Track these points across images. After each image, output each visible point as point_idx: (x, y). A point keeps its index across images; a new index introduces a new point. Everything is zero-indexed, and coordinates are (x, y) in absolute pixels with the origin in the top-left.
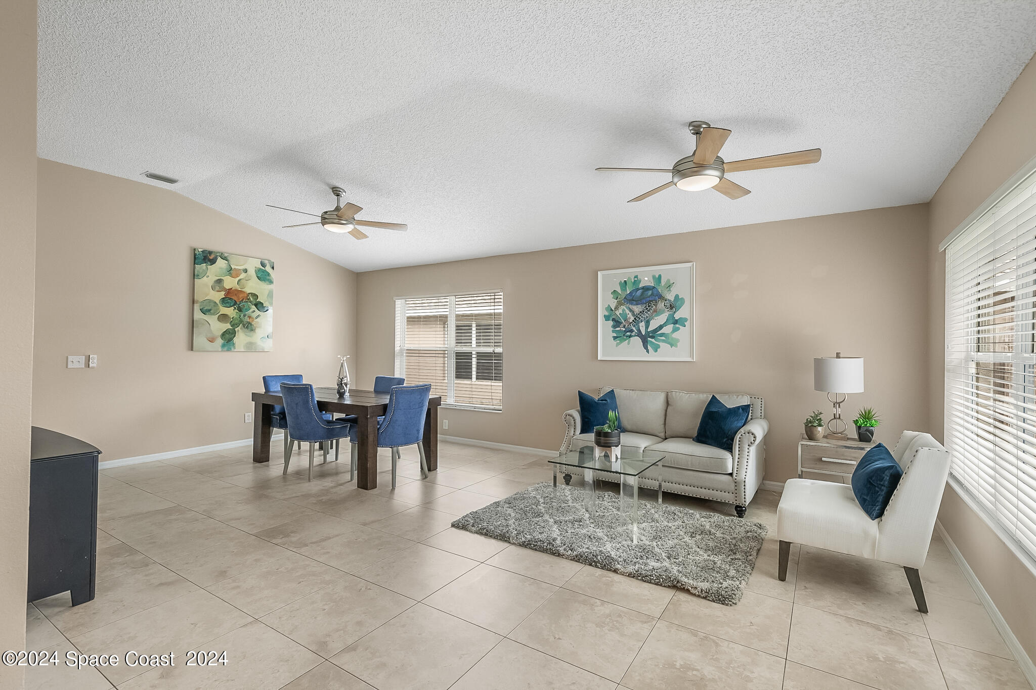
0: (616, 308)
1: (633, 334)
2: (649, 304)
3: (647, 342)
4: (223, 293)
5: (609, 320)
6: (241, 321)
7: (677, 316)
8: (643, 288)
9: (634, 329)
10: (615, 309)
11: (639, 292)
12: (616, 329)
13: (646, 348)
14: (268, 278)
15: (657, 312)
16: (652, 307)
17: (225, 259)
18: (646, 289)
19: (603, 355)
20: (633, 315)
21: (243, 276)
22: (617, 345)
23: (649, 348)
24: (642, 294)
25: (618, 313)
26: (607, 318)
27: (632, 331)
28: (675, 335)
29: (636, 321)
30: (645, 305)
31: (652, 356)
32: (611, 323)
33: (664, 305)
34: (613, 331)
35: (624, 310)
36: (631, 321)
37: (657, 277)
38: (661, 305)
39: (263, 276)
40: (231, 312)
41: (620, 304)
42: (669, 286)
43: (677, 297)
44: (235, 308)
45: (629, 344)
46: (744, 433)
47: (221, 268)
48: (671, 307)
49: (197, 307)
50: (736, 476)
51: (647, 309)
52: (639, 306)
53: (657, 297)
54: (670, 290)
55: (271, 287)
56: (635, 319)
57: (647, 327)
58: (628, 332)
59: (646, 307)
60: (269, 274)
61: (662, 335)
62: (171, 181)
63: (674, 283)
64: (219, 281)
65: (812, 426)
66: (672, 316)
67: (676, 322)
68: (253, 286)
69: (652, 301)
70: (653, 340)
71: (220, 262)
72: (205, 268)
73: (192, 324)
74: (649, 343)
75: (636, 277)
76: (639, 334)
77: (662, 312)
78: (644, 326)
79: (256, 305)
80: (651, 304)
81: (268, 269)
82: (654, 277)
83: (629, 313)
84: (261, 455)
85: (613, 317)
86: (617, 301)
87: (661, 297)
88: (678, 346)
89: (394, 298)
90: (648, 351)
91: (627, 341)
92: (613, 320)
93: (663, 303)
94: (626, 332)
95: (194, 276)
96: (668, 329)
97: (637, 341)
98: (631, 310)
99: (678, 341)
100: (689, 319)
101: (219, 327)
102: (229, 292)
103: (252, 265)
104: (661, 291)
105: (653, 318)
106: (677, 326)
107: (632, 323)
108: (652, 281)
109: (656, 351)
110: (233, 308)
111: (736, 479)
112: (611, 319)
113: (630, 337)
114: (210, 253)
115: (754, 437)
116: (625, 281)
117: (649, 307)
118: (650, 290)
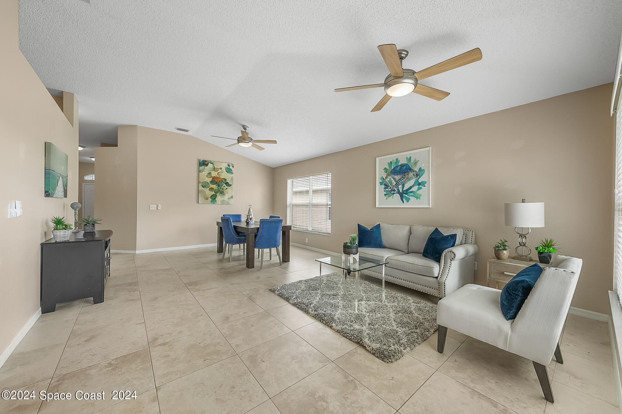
0: (386, 178)
1: (395, 192)
3: (403, 197)
4: (211, 178)
6: (219, 191)
7: (420, 181)
8: (401, 165)
9: (396, 189)
10: (385, 178)
11: (399, 168)
12: (386, 190)
13: (402, 200)
14: (231, 171)
15: (409, 179)
16: (406, 176)
17: (212, 163)
18: (402, 166)
19: (379, 205)
20: (395, 181)
21: (220, 171)
22: (387, 199)
23: (404, 200)
24: (400, 168)
25: (387, 180)
26: (381, 184)
27: (394, 190)
28: (419, 192)
29: (397, 185)
30: (402, 175)
31: (406, 205)
32: (383, 186)
33: (413, 174)
34: (384, 191)
35: (390, 179)
36: (394, 185)
37: (409, 158)
38: (411, 174)
39: (229, 170)
40: (215, 187)
41: (388, 175)
42: (416, 163)
43: (420, 169)
44: (216, 185)
45: (393, 198)
46: (448, 252)
47: (210, 168)
48: (417, 175)
49: (200, 185)
50: (439, 279)
51: (403, 177)
52: (399, 176)
53: (409, 170)
54: (416, 165)
55: (232, 175)
56: (396, 183)
57: (403, 188)
58: (392, 191)
59: (402, 176)
60: (231, 170)
61: (411, 192)
62: (187, 131)
63: (418, 161)
64: (210, 173)
65: (498, 249)
66: (417, 181)
67: (419, 184)
68: (224, 175)
69: (406, 172)
70: (406, 195)
71: (210, 165)
72: (203, 168)
73: (198, 191)
74: (404, 197)
75: (397, 159)
76: (399, 192)
77: (412, 178)
78: (401, 188)
79: (226, 184)
80: (405, 174)
81: (231, 167)
82: (407, 158)
83: (393, 180)
84: (221, 250)
85: (385, 183)
87: (411, 170)
88: (421, 199)
89: (287, 179)
90: (403, 202)
91: (392, 196)
92: (385, 184)
93: (412, 173)
94: (391, 191)
95: (199, 171)
96: (415, 189)
97: (397, 196)
98: (394, 179)
99: (421, 195)
100: (427, 182)
101: (210, 193)
102: (214, 178)
103: (224, 166)
104: (411, 166)
105: (406, 183)
106: (420, 186)
107: (394, 186)
108: (406, 160)
109: (408, 202)
110: (215, 185)
111: (439, 281)
112: (383, 184)
113: (393, 194)
114: (206, 161)
115: (454, 255)
116: (391, 162)
117: (404, 176)
118: (405, 166)
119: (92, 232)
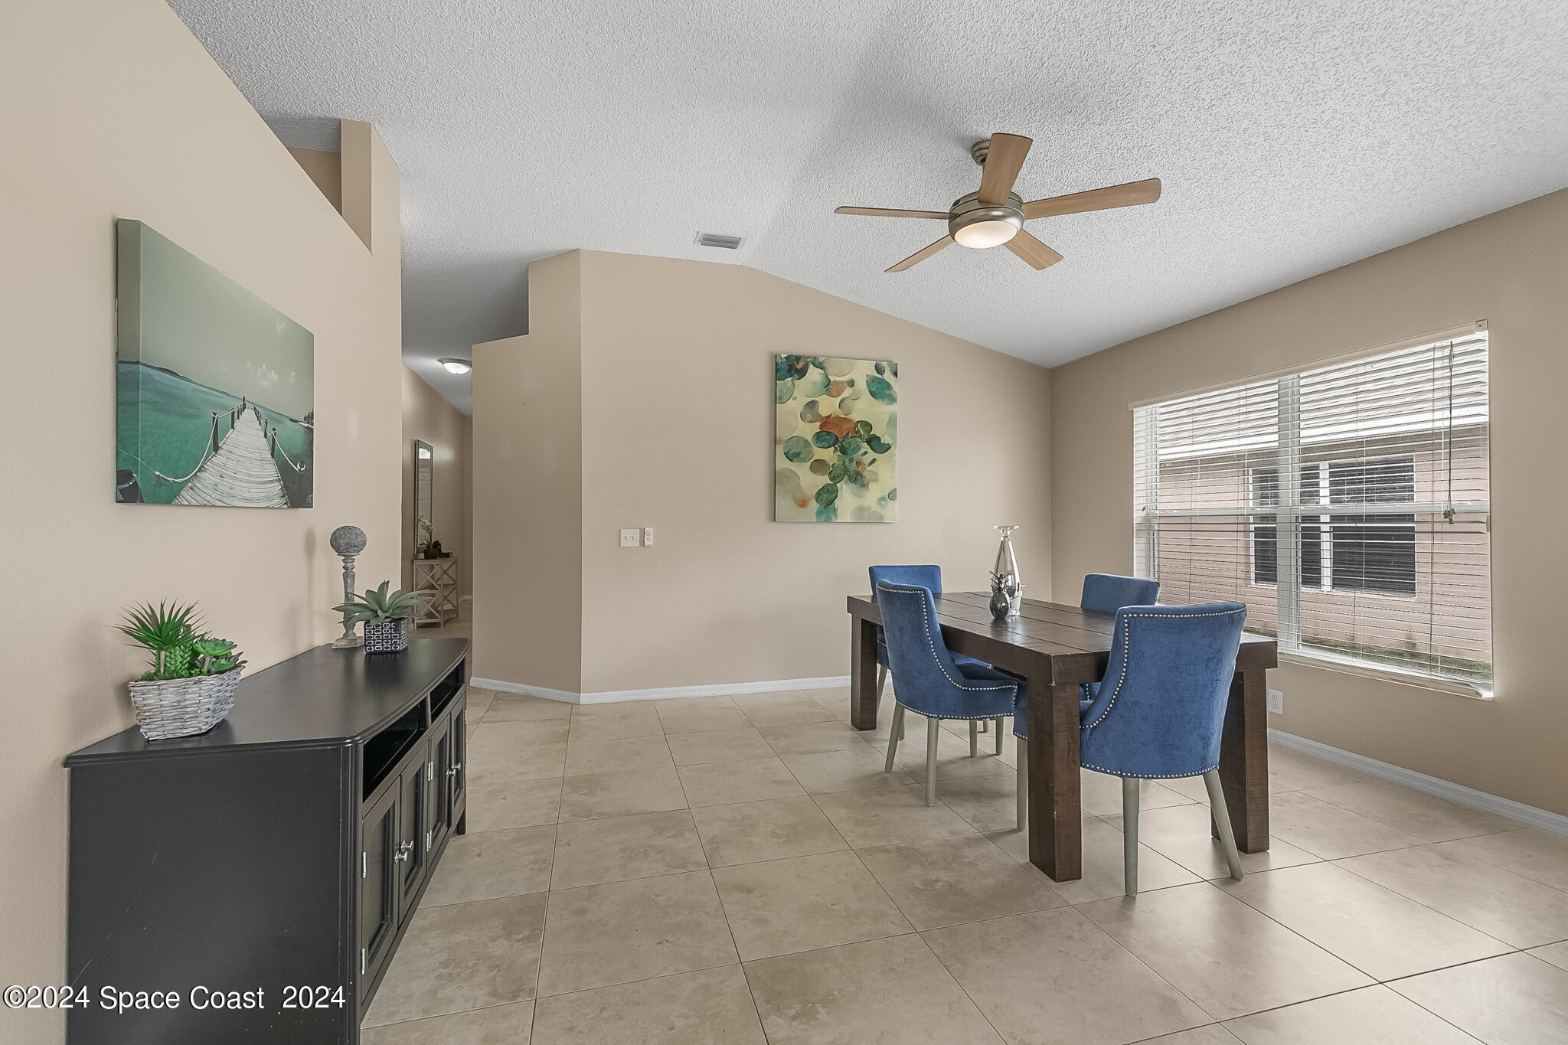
4: (818, 424)
6: (846, 471)
14: (889, 392)
17: (820, 366)
21: (847, 392)
39: (880, 389)
40: (829, 455)
44: (836, 449)
47: (815, 383)
49: (780, 450)
55: (893, 408)
60: (889, 386)
62: (731, 243)
64: (812, 405)
68: (865, 409)
71: (814, 374)
72: (790, 384)
73: (775, 478)
79: (869, 442)
81: (888, 376)
84: (864, 717)
89: (1131, 406)
95: (776, 399)
101: (812, 482)
102: (826, 421)
103: (863, 372)
110: (833, 449)
114: (798, 358)
119: (392, 652)
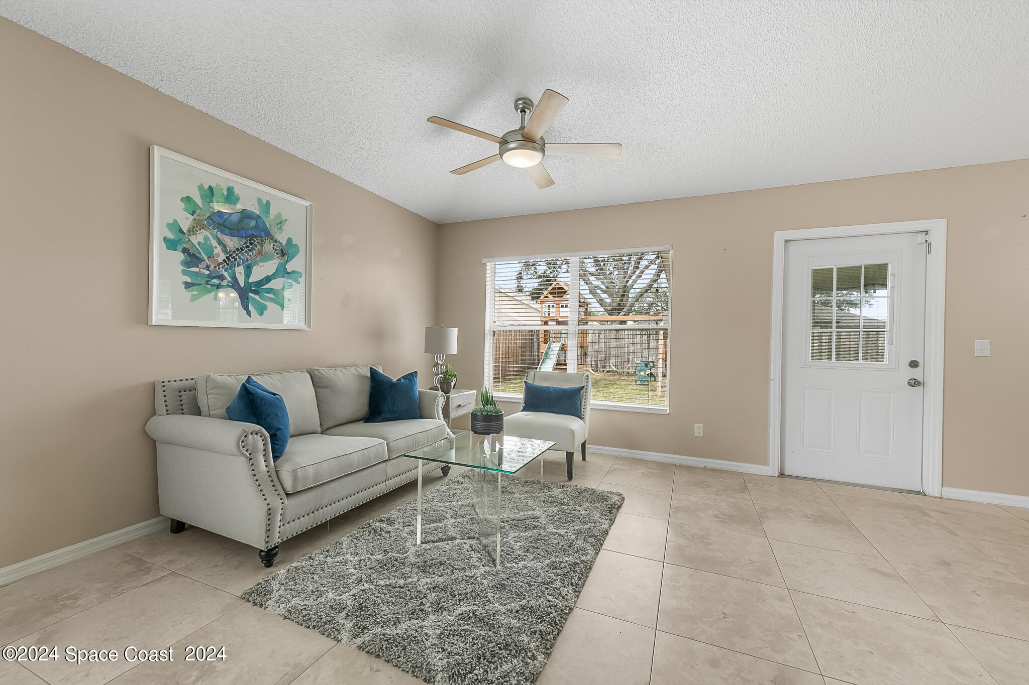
0: (192, 231)
1: (225, 283)
2: (250, 240)
3: (247, 299)
5: (176, 250)
7: (289, 268)
8: (242, 213)
9: (226, 274)
10: (189, 231)
11: (236, 217)
12: (190, 269)
13: (246, 308)
15: (263, 256)
16: (256, 246)
18: (247, 215)
19: (163, 316)
20: (225, 251)
22: (193, 299)
23: (251, 308)
24: (240, 221)
26: (171, 244)
27: (221, 278)
28: (286, 293)
29: (230, 260)
30: (244, 240)
31: (256, 322)
32: (180, 256)
33: (273, 248)
34: (184, 273)
36: (220, 260)
37: (264, 202)
38: (268, 247)
41: (198, 225)
42: (280, 223)
43: (290, 240)
48: (283, 253)
51: (247, 247)
52: (235, 239)
53: (263, 233)
54: (281, 228)
56: (227, 258)
57: (248, 276)
58: (214, 278)
59: (245, 243)
61: (270, 291)
63: (286, 220)
66: (283, 266)
67: (288, 275)
69: (256, 237)
70: (257, 297)
74: (250, 300)
75: (231, 189)
76: (235, 285)
77: (270, 257)
78: (243, 274)
80: (254, 240)
82: (259, 201)
83: (218, 246)
85: (185, 246)
86: (191, 218)
87: (268, 234)
88: (289, 309)
90: (249, 313)
91: (214, 293)
92: (185, 251)
93: (272, 245)
94: (210, 277)
96: (274, 284)
97: (227, 297)
98: (220, 242)
99: (289, 301)
100: (304, 274)
104: (270, 225)
105: (256, 264)
106: (290, 281)
107: (221, 263)
108: (256, 205)
109: (261, 314)
112: (180, 248)
113: (218, 288)
116: (210, 188)
117: (251, 244)
118: (254, 219)
